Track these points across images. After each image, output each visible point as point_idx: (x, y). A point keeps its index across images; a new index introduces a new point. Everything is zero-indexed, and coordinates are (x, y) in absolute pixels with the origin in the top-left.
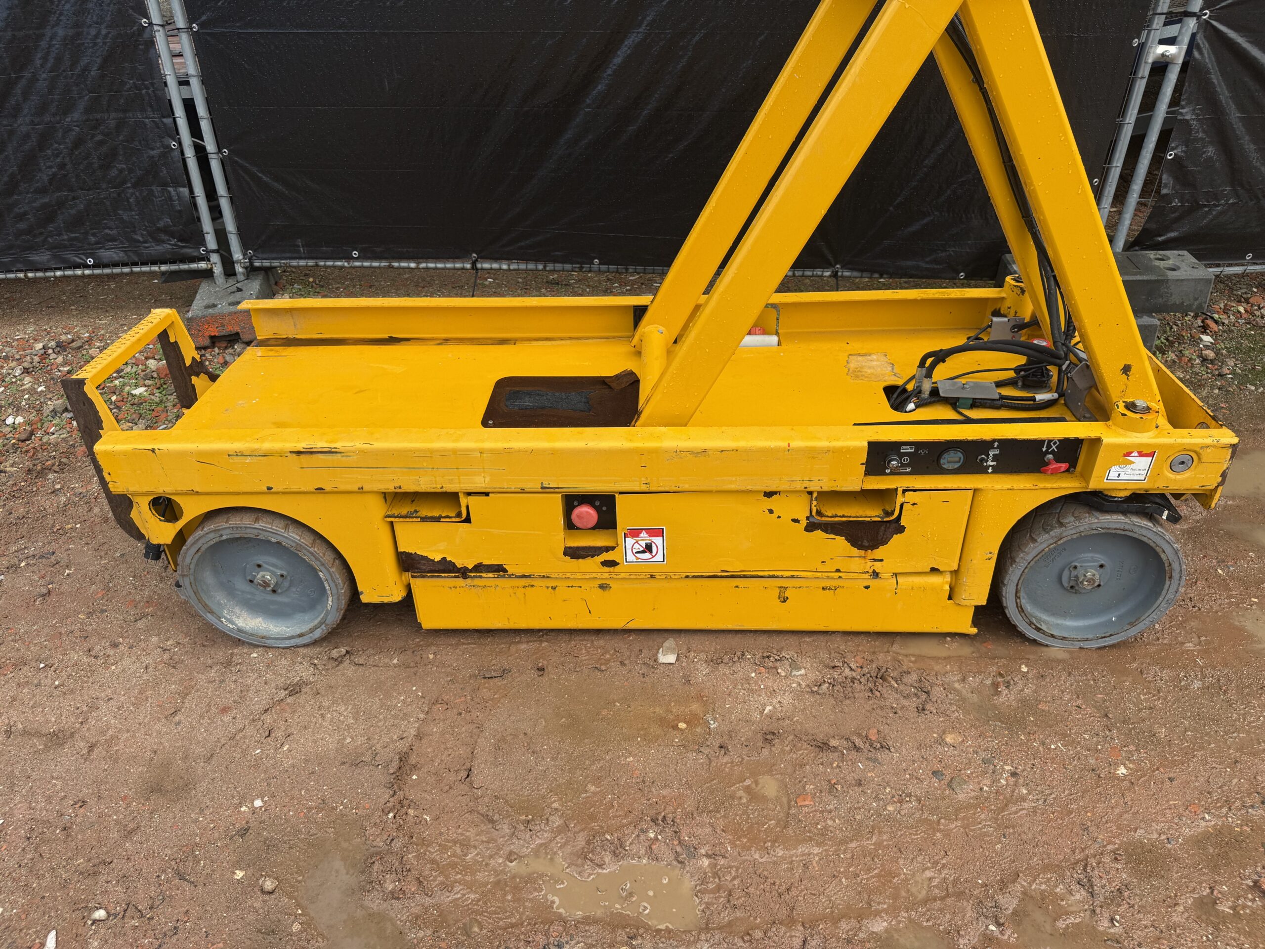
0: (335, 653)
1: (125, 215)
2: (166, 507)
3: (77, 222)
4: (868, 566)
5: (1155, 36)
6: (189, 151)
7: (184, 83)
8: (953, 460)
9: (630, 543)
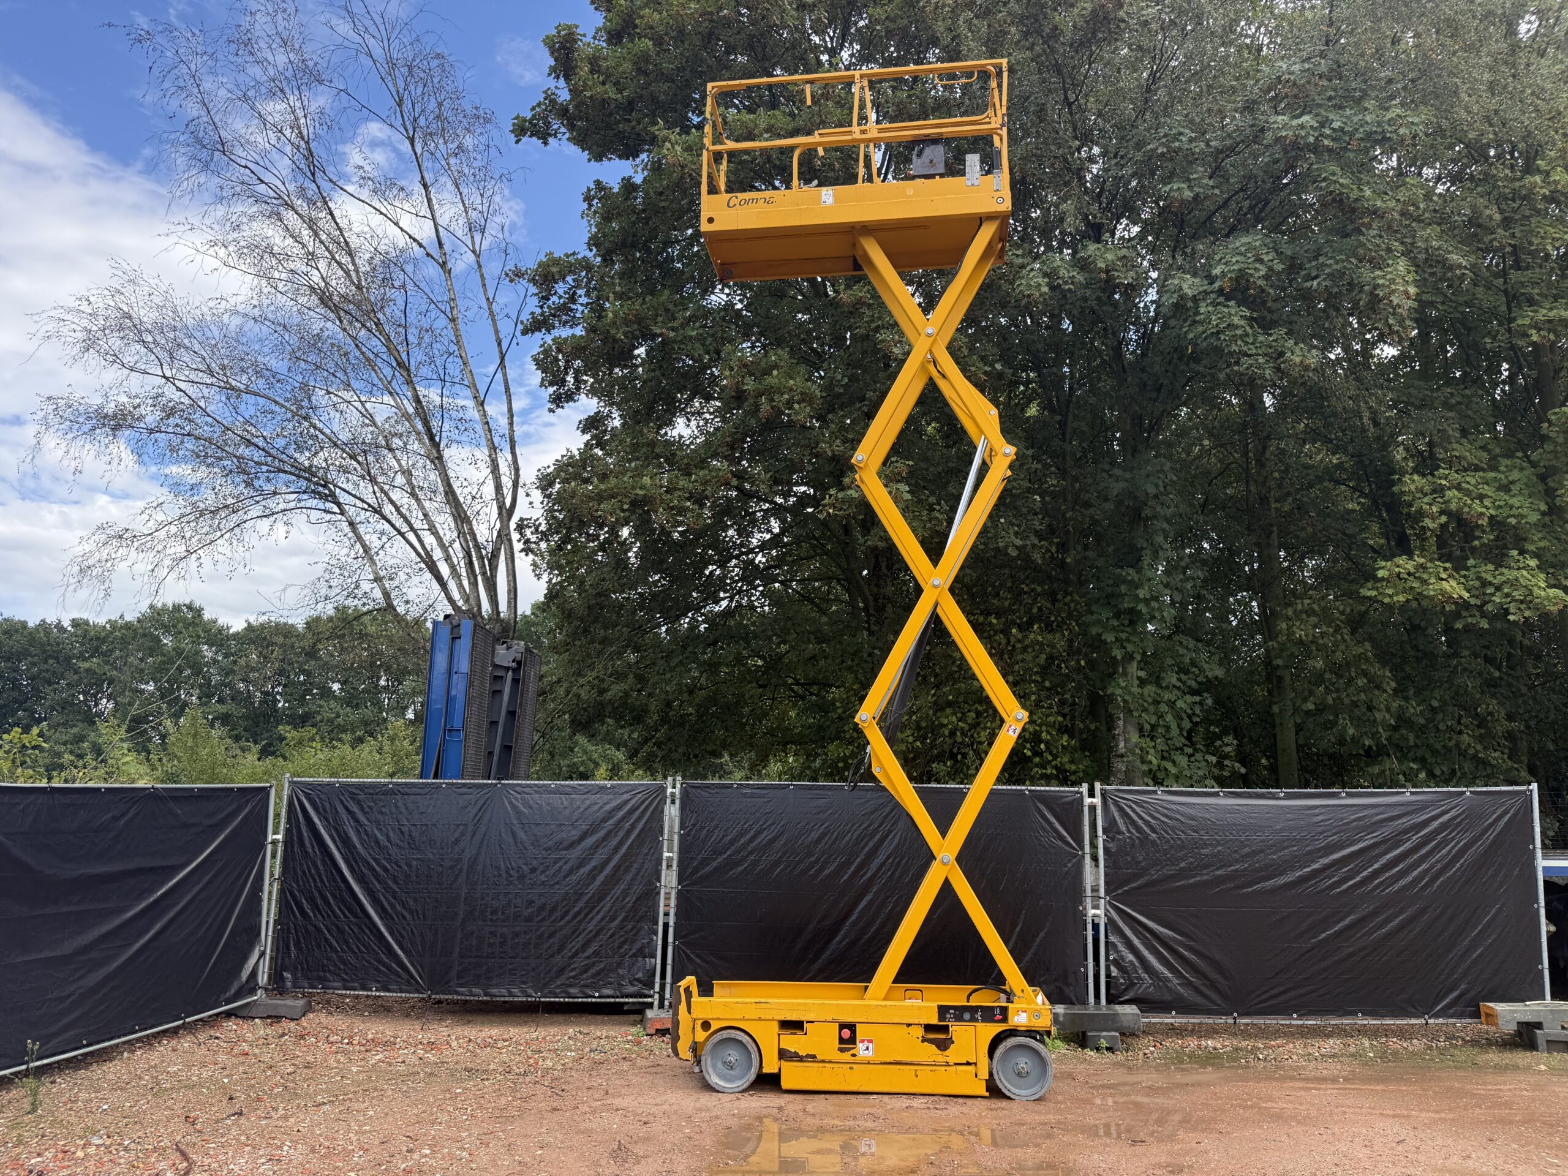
0: (750, 1093)
1: (621, 972)
2: (706, 1025)
3: (598, 973)
4: (944, 1059)
5: (1089, 906)
6: (660, 942)
7: (666, 914)
8: (967, 1016)
9: (861, 1046)
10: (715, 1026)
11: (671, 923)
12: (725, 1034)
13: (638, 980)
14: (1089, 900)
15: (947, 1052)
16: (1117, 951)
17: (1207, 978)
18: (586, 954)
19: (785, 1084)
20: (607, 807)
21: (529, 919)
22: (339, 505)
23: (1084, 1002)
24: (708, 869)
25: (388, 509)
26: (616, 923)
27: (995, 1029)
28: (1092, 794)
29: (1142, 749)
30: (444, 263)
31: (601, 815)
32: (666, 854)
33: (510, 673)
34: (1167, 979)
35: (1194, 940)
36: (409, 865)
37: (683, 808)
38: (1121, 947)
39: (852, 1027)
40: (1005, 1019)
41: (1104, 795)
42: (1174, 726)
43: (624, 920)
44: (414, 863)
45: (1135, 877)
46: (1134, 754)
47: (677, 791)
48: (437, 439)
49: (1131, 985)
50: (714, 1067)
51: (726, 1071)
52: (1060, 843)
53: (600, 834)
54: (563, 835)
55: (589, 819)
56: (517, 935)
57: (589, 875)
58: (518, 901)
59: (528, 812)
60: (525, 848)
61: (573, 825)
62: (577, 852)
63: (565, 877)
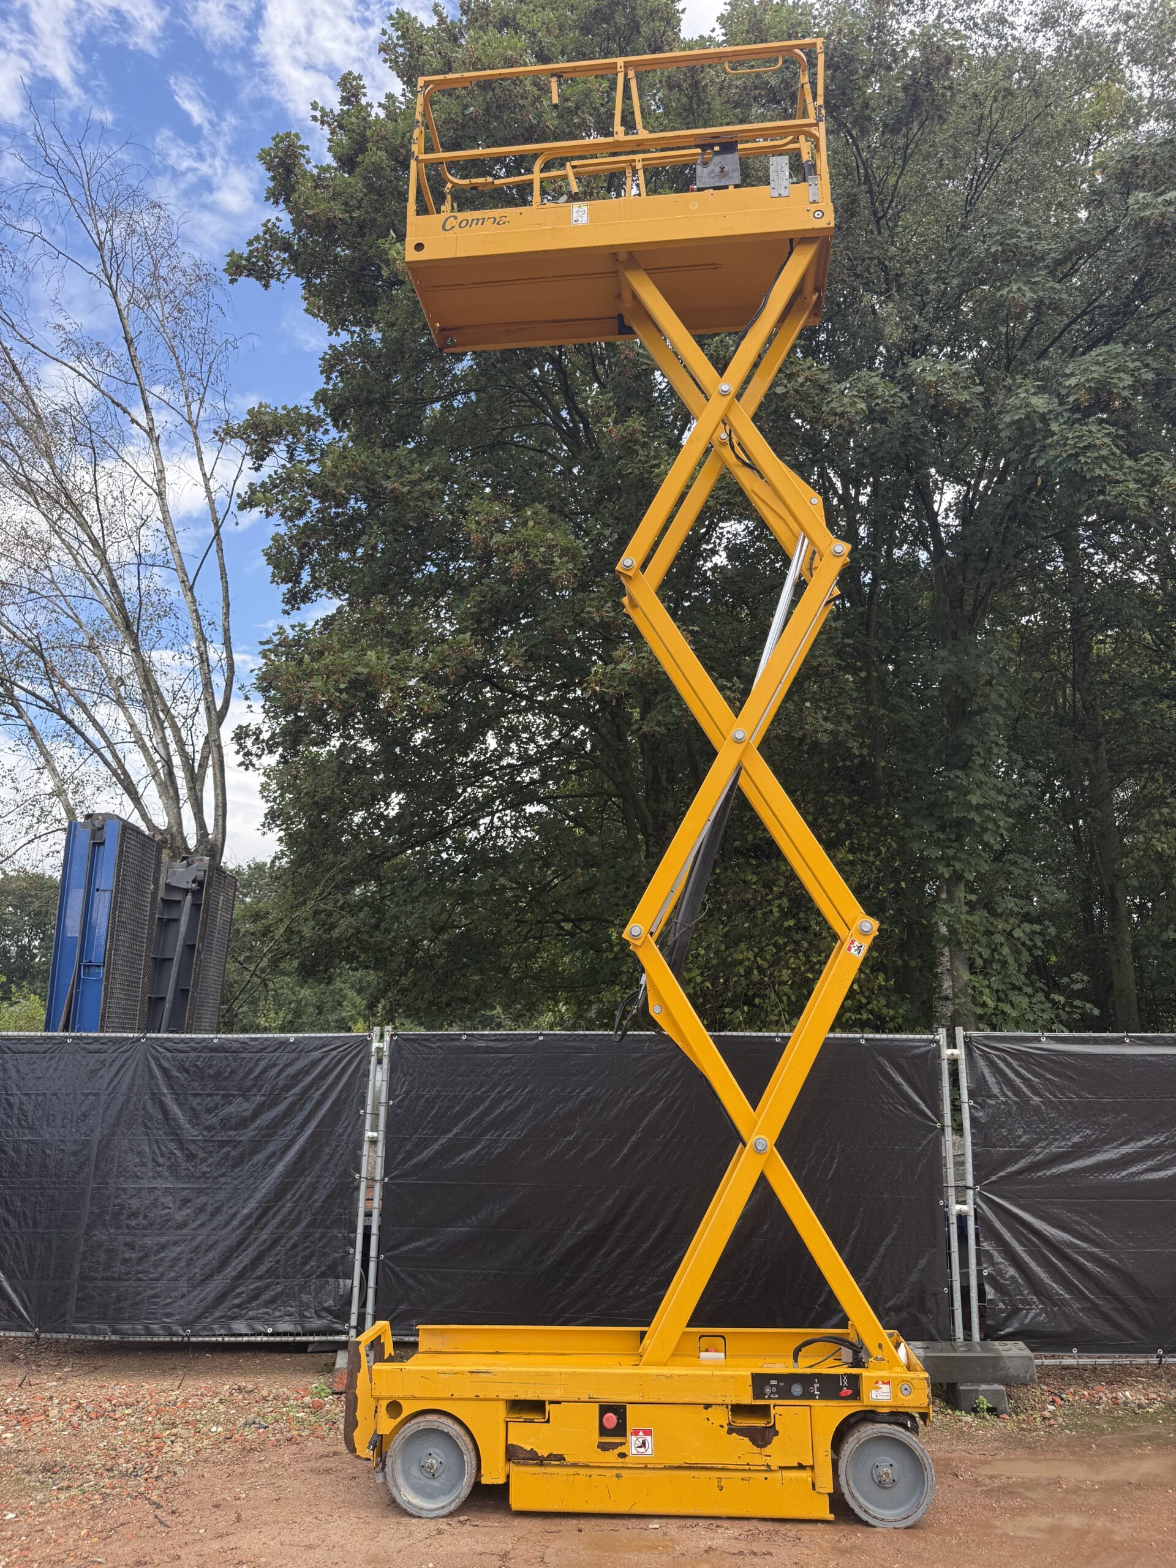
0: (462, 1518)
1: (305, 1298)
2: (394, 1407)
3: (273, 1301)
4: (764, 1461)
5: (952, 1199)
6: (358, 1256)
7: (368, 1215)
8: (797, 1389)
9: (634, 1441)
10: (408, 1409)
11: (375, 1230)
12: (423, 1422)
13: (328, 1310)
14: (952, 1192)
15: (768, 1450)
16: (993, 1264)
17: (1119, 1300)
18: (258, 1273)
19: (517, 1501)
20: (291, 1070)
21: (182, 1225)
22: (17, 708)
23: (950, 1338)
24: (427, 1153)
25: (69, 708)
26: (299, 1229)
27: (837, 1412)
28: (952, 1044)
29: (974, 988)
30: (152, 429)
31: (282, 1081)
32: (369, 1134)
33: (189, 897)
34: (1063, 1303)
35: (1097, 1245)
36: (17, 1150)
37: (392, 1071)
38: (998, 1258)
39: (619, 1410)
40: (856, 1395)
41: (968, 1044)
42: (1011, 960)
43: (308, 1226)
44: (24, 1147)
45: (1013, 1158)
46: (965, 995)
47: (385, 1045)
48: (135, 628)
49: (1014, 1312)
50: (407, 1475)
51: (424, 1481)
52: (908, 1112)
53: (283, 1106)
54: (231, 1109)
55: (267, 1087)
56: (163, 1247)
57: (265, 1164)
58: (168, 1200)
59: (182, 1077)
60: (180, 1128)
61: (245, 1095)
62: (250, 1132)
63: (234, 1167)
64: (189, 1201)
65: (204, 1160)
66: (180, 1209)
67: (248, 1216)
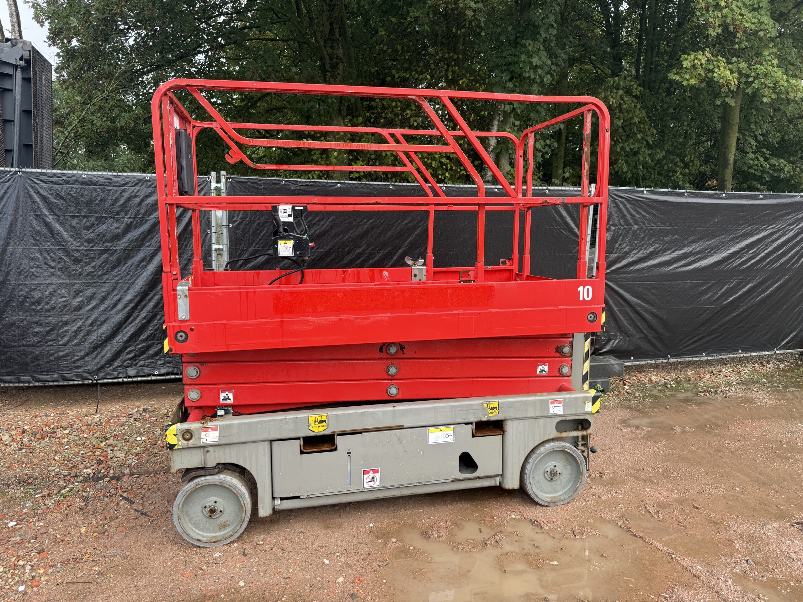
3: (156, 355)
17: (657, 332)
20: (148, 202)
24: (260, 260)
31: (143, 208)
32: (216, 246)
33: (20, 72)
45: (619, 259)
47: (222, 185)
49: (609, 341)
54: (104, 227)
55: (132, 212)
56: (66, 323)
57: (138, 266)
58: (63, 291)
59: (60, 203)
60: (64, 240)
61: (116, 217)
62: (123, 243)
63: (113, 268)
64: (81, 292)
65: (89, 264)
66: (74, 297)
67: (130, 302)
